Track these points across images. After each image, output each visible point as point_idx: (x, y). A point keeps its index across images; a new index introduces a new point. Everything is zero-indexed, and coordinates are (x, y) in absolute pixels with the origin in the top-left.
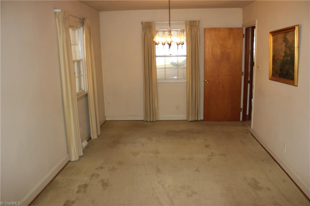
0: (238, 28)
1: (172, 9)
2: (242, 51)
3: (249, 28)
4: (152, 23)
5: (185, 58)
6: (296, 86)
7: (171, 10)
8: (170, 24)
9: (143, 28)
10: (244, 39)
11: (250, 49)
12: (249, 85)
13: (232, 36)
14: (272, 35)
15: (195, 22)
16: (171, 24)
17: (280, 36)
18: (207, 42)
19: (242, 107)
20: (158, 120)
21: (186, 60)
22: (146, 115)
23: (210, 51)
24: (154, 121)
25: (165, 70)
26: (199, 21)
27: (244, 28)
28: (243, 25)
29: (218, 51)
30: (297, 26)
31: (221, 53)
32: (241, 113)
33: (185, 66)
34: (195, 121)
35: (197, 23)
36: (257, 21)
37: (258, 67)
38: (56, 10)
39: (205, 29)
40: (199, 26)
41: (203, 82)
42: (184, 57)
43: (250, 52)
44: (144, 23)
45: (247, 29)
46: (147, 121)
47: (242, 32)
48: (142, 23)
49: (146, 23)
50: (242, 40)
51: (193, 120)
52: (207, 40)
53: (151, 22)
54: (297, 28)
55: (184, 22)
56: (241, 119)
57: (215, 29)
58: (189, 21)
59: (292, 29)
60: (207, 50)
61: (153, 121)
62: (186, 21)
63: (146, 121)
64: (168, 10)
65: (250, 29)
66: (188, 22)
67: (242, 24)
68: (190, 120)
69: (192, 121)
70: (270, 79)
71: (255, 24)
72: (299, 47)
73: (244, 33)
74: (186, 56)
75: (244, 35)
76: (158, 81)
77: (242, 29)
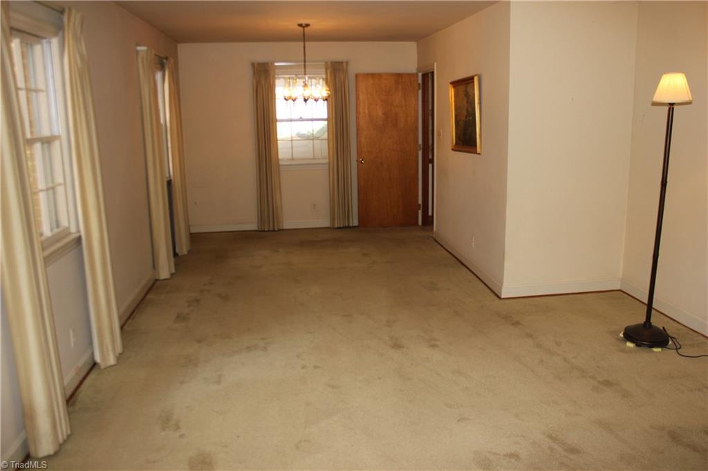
0: (410, 74)
1: (309, 40)
2: (418, 110)
3: (428, 74)
4: (270, 65)
5: (326, 123)
6: (479, 154)
7: (307, 43)
8: (305, 65)
9: (254, 73)
10: (420, 92)
11: (430, 108)
12: (430, 165)
13: (400, 86)
14: (454, 87)
15: (340, 63)
16: (307, 67)
17: (462, 88)
18: (361, 97)
19: (420, 202)
20: (281, 228)
21: (326, 126)
22: (261, 220)
23: (367, 111)
24: (276, 229)
25: (292, 143)
26: (347, 63)
27: (420, 74)
28: (418, 69)
29: (379, 112)
30: (476, 75)
31: (384, 114)
32: (420, 212)
33: (326, 136)
34: (344, 228)
35: (345, 65)
36: (435, 64)
37: (439, 135)
38: (139, 48)
39: (357, 76)
40: (347, 71)
41: (356, 163)
42: (323, 122)
43: (430, 113)
44: (256, 65)
45: (425, 76)
46: (264, 231)
47: (417, 80)
48: (253, 65)
49: (259, 64)
50: (418, 93)
51: (341, 226)
52: (360, 93)
53: (268, 64)
54: (476, 79)
55: (323, 63)
56: (420, 223)
57: (373, 75)
58: (332, 63)
59: (471, 79)
60: (361, 110)
61: (274, 231)
62: (326, 63)
63: (262, 231)
64: (302, 44)
65: (430, 75)
66: (329, 64)
67: (416, 67)
68: (336, 226)
69: (339, 228)
70: (453, 150)
71: (433, 69)
72: (480, 103)
73: (420, 81)
74: (327, 120)
75: (419, 84)
76: (281, 163)
77: (417, 75)
